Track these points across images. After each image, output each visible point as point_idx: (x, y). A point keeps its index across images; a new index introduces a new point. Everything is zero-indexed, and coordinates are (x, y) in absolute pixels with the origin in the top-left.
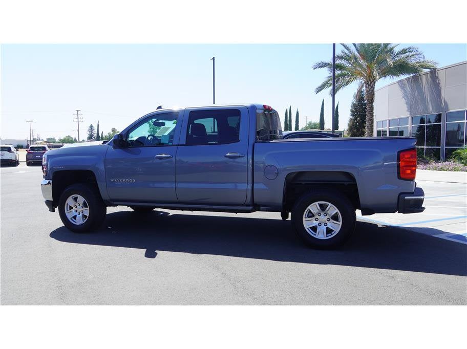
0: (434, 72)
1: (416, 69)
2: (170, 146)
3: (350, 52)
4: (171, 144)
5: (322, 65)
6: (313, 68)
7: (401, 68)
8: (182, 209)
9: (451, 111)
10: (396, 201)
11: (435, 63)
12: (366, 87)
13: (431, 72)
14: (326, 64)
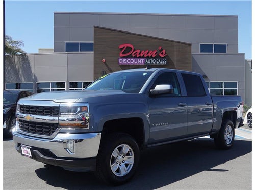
4: (180, 95)
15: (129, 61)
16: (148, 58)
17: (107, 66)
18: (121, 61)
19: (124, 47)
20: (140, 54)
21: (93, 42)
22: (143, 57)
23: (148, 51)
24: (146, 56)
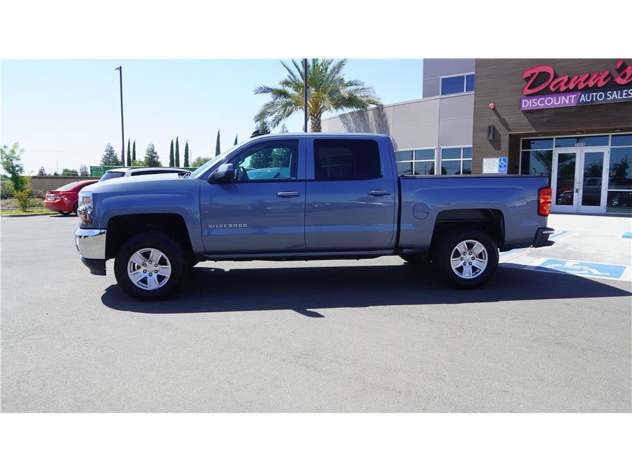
0: (380, 109)
1: (364, 104)
2: (292, 181)
3: (295, 78)
4: (294, 178)
5: (266, 90)
6: (254, 93)
7: (351, 101)
8: (306, 259)
9: (400, 150)
10: (534, 236)
11: (379, 99)
12: (312, 119)
13: (378, 108)
14: (268, 89)
15: (542, 102)
16: (586, 90)
17: (498, 115)
18: (526, 103)
19: (533, 74)
20: (567, 83)
21: (474, 73)
22: (575, 90)
23: (588, 75)
24: (581, 86)
